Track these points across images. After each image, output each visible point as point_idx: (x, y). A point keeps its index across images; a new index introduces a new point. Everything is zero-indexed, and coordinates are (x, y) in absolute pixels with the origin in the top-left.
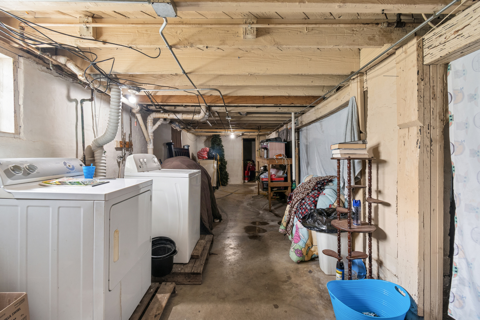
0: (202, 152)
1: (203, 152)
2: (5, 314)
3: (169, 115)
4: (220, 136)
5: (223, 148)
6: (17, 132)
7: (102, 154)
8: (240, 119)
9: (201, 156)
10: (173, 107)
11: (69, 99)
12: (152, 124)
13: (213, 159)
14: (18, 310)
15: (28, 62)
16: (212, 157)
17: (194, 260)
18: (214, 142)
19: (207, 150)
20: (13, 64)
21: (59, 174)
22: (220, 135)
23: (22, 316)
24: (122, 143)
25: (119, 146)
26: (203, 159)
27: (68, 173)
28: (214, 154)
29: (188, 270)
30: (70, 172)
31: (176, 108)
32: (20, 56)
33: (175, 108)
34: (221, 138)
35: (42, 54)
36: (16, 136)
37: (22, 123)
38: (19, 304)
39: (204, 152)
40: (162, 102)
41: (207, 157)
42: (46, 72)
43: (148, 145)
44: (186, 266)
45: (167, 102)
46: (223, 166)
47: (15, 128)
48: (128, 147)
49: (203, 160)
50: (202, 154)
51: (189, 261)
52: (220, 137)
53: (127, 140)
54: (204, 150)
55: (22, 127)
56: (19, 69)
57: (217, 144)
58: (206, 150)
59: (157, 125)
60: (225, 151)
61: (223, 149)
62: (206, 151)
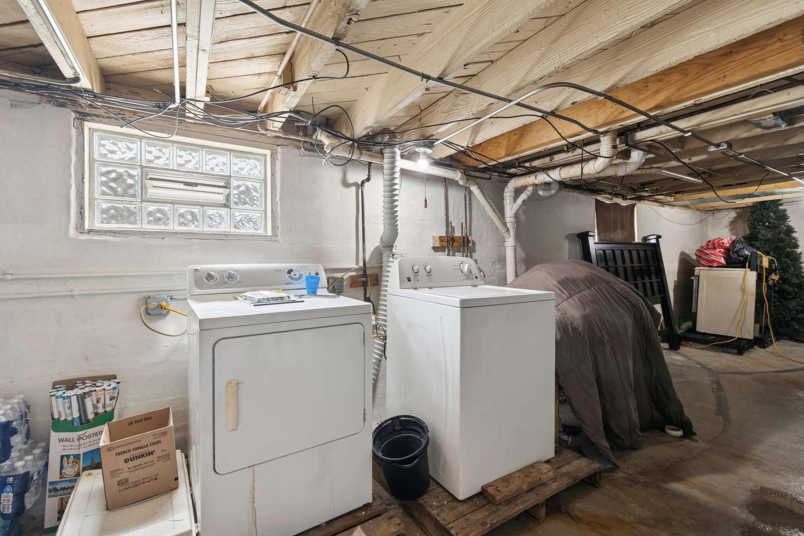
0: (708, 248)
1: (710, 249)
2: (140, 441)
3: (536, 176)
4: (781, 205)
5: (794, 235)
6: (275, 234)
7: (389, 258)
8: (787, 143)
9: (704, 259)
10: (547, 159)
11: (346, 184)
12: (513, 200)
13: (744, 267)
14: (158, 442)
15: (285, 150)
16: (740, 262)
17: (483, 502)
18: (758, 222)
19: (723, 243)
20: (271, 156)
21: (270, 285)
22: (780, 200)
23: (163, 451)
24: (444, 239)
25: (438, 244)
26: (710, 266)
27: (286, 284)
28: (747, 253)
29: (446, 518)
30: (290, 283)
31: (553, 159)
32: (278, 146)
33: (551, 160)
34: (785, 210)
35: (286, 135)
36: (273, 239)
37: (279, 224)
38: (158, 436)
39: (715, 248)
40: (508, 155)
41: (723, 261)
42: (310, 156)
43: (506, 240)
44: (455, 504)
45: (514, 151)
46: (791, 286)
47: (272, 230)
48: (458, 245)
49: (708, 268)
50: (708, 254)
51: (470, 499)
52: (781, 208)
53: (458, 234)
54: (714, 244)
55: (280, 228)
56: (276, 161)
57: (768, 227)
58: (719, 244)
59: (520, 201)
60: (800, 243)
61: (795, 239)
62: (720, 247)
